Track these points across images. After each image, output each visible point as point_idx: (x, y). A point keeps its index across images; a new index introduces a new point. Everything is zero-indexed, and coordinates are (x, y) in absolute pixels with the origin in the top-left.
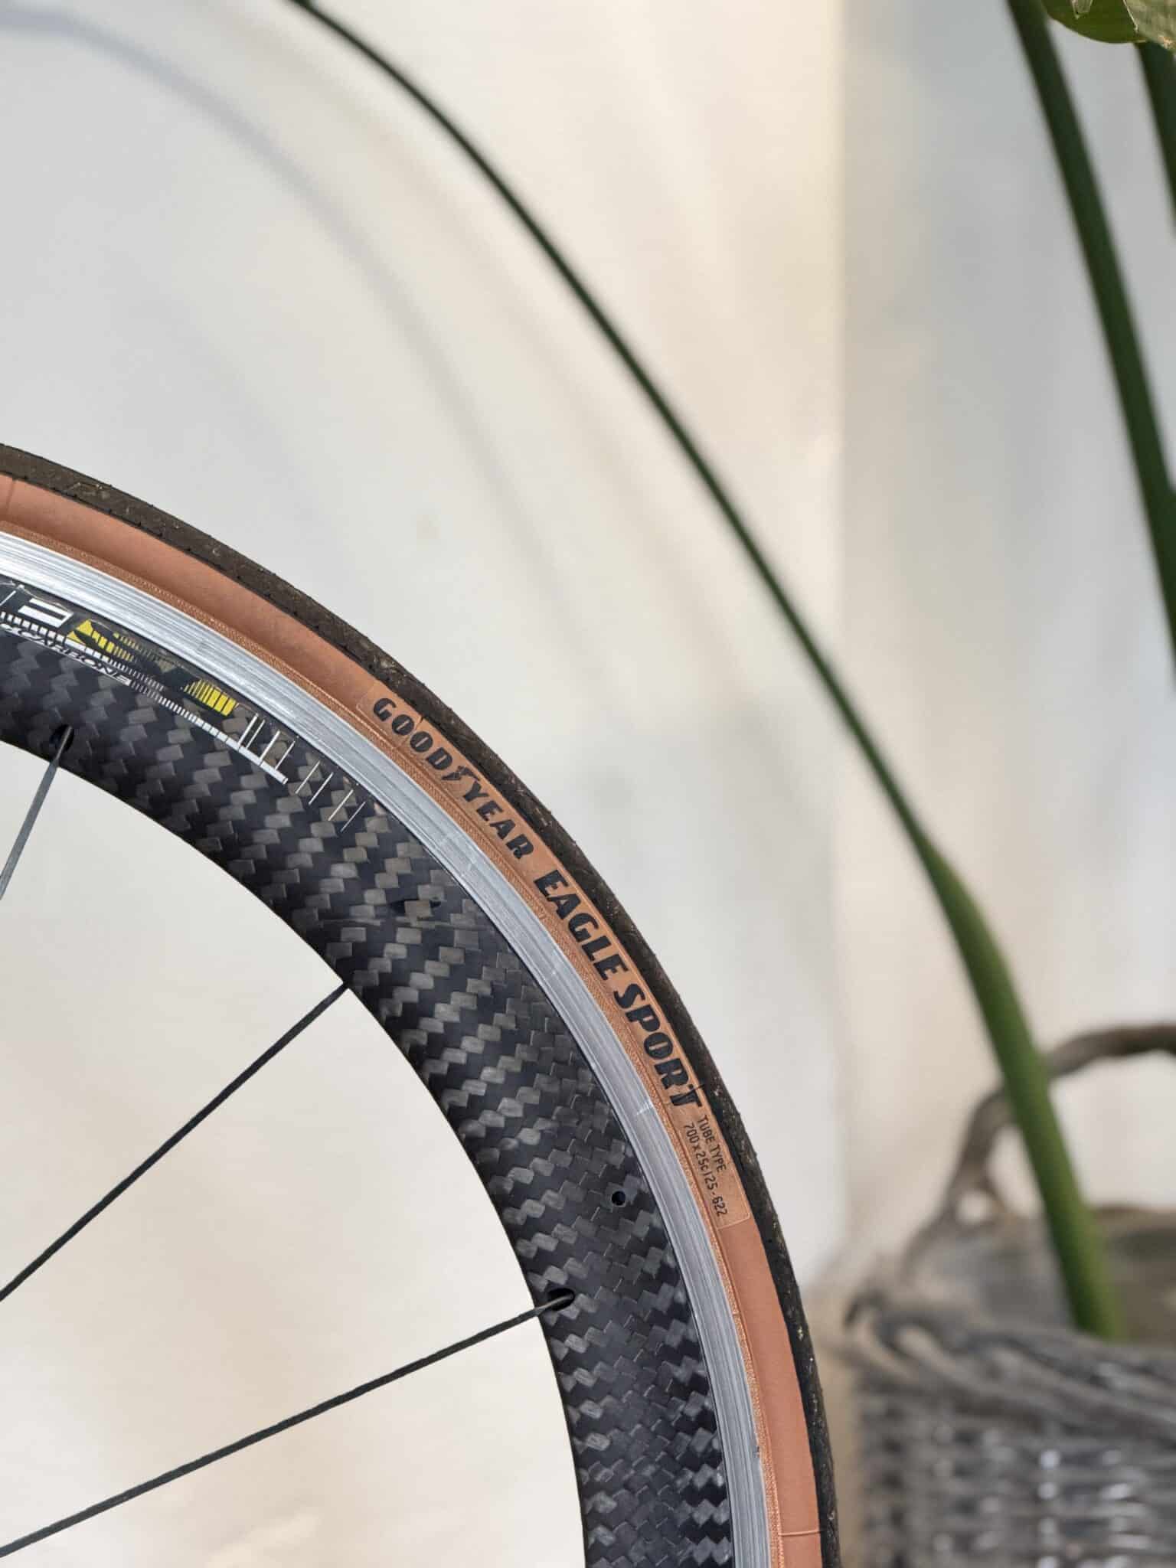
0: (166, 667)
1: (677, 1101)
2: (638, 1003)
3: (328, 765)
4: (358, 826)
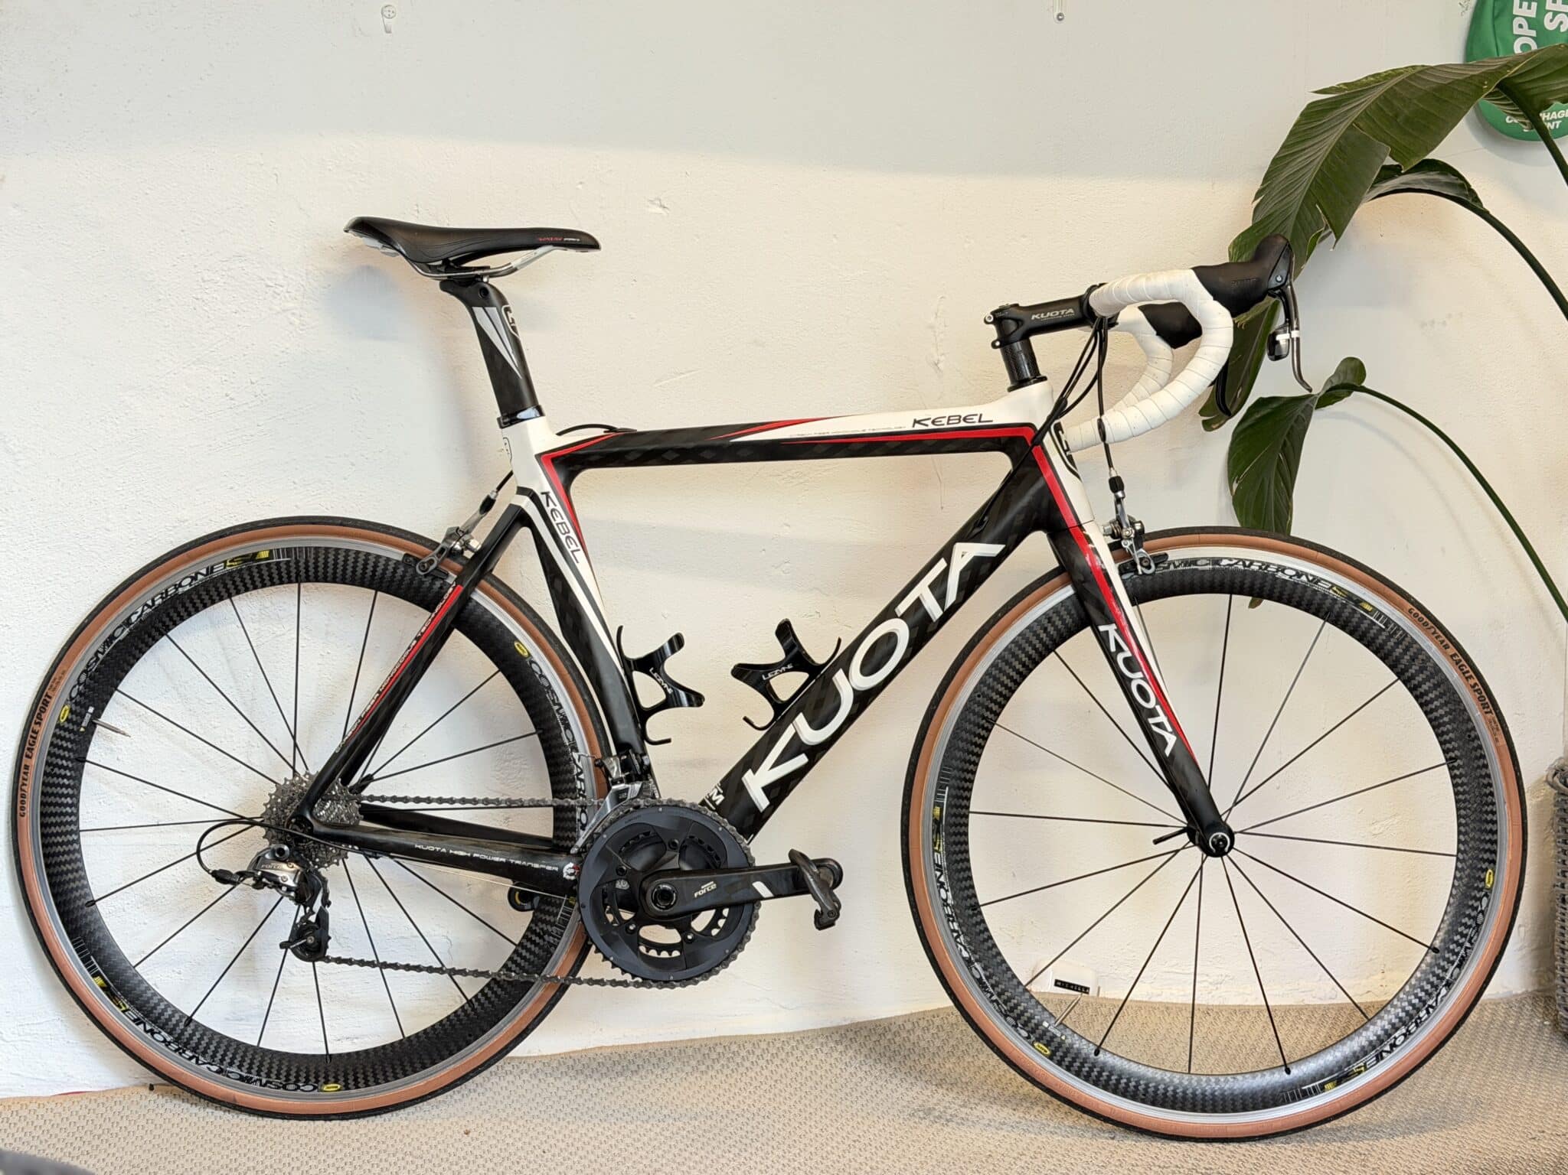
0: (1355, 599)
1: (1486, 713)
2: (1477, 688)
3: (1396, 624)
4: (1403, 639)
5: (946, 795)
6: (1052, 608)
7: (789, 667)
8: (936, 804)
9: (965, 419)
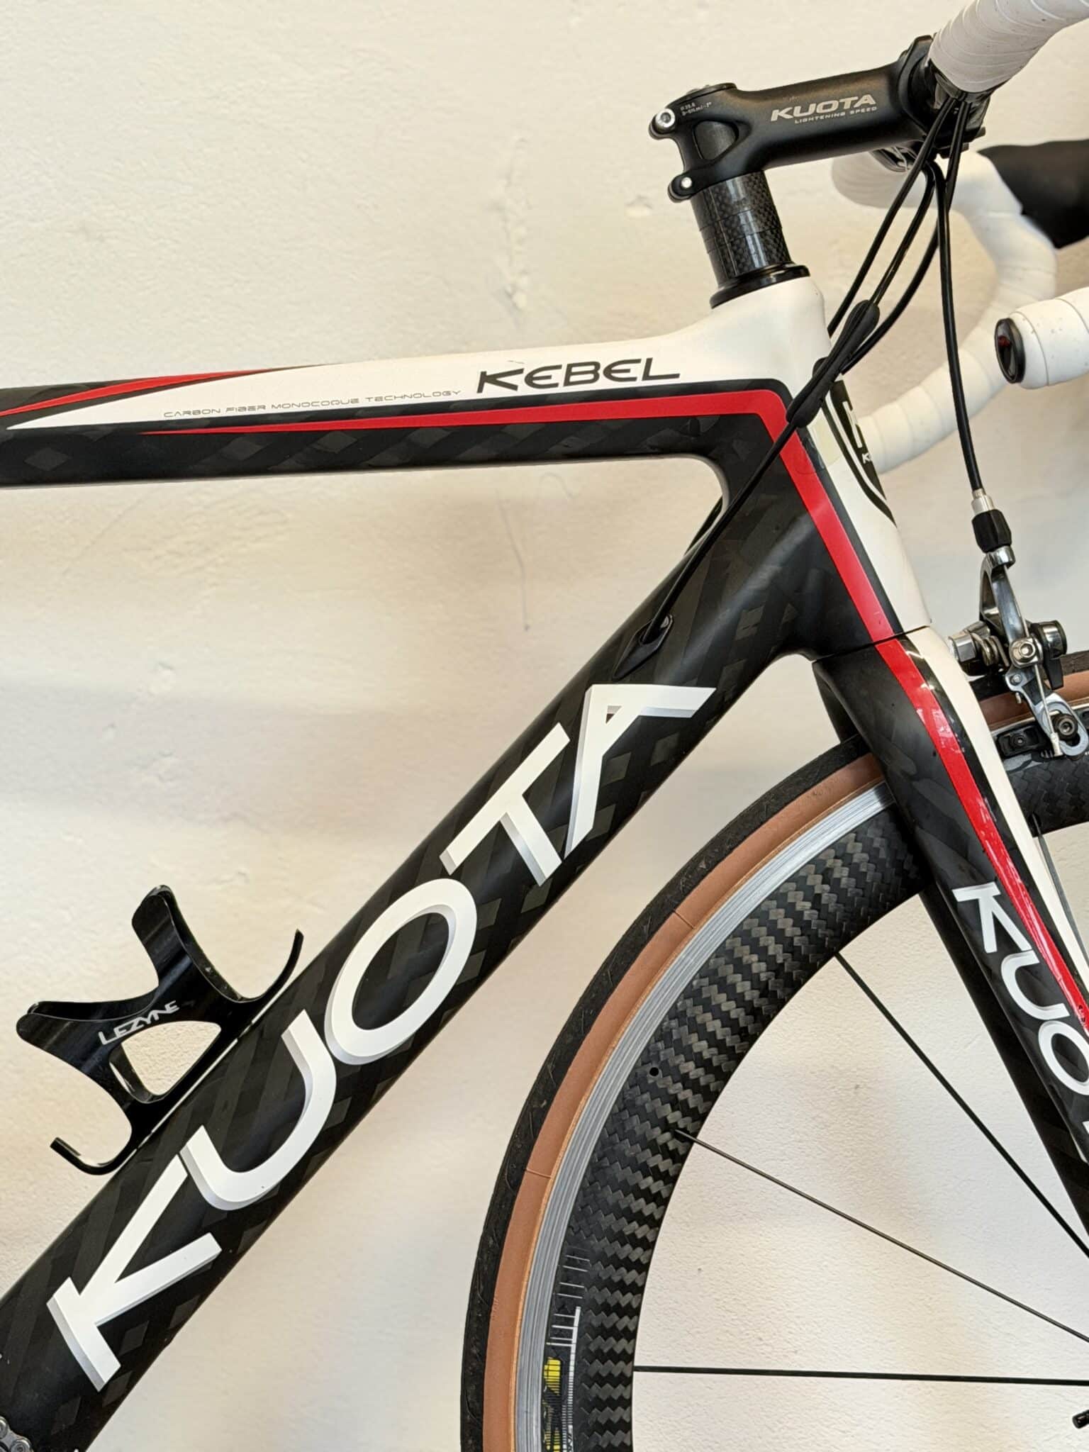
5: (575, 1330)
6: (832, 846)
7: (170, 1009)
8: (550, 1353)
9: (609, 372)
